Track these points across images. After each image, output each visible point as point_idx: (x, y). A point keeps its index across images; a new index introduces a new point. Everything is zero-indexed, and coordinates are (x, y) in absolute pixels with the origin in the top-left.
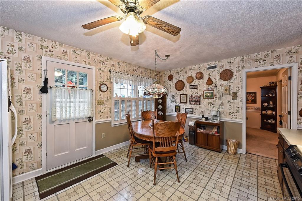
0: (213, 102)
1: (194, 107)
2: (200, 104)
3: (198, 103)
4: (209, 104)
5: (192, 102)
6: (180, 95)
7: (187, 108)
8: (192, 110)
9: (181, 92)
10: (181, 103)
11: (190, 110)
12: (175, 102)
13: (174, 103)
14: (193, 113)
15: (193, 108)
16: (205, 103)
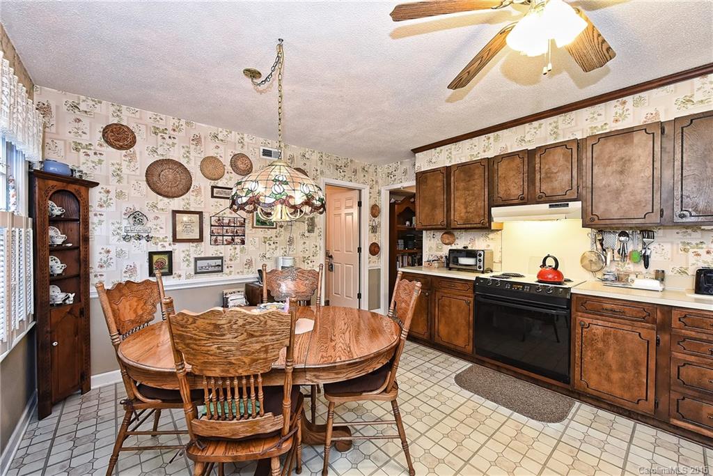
0: (274, 236)
1: (225, 251)
2: (243, 242)
3: (237, 240)
4: (265, 242)
5: (220, 238)
6: (175, 212)
7: (203, 256)
8: (219, 262)
9: (177, 204)
10: (175, 240)
11: (213, 262)
12: (148, 238)
13: (143, 241)
14: (222, 271)
15: (221, 255)
16: (257, 239)
